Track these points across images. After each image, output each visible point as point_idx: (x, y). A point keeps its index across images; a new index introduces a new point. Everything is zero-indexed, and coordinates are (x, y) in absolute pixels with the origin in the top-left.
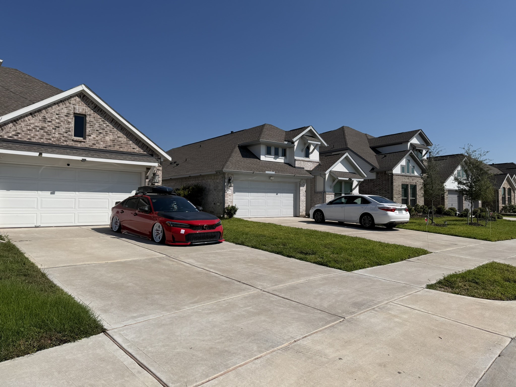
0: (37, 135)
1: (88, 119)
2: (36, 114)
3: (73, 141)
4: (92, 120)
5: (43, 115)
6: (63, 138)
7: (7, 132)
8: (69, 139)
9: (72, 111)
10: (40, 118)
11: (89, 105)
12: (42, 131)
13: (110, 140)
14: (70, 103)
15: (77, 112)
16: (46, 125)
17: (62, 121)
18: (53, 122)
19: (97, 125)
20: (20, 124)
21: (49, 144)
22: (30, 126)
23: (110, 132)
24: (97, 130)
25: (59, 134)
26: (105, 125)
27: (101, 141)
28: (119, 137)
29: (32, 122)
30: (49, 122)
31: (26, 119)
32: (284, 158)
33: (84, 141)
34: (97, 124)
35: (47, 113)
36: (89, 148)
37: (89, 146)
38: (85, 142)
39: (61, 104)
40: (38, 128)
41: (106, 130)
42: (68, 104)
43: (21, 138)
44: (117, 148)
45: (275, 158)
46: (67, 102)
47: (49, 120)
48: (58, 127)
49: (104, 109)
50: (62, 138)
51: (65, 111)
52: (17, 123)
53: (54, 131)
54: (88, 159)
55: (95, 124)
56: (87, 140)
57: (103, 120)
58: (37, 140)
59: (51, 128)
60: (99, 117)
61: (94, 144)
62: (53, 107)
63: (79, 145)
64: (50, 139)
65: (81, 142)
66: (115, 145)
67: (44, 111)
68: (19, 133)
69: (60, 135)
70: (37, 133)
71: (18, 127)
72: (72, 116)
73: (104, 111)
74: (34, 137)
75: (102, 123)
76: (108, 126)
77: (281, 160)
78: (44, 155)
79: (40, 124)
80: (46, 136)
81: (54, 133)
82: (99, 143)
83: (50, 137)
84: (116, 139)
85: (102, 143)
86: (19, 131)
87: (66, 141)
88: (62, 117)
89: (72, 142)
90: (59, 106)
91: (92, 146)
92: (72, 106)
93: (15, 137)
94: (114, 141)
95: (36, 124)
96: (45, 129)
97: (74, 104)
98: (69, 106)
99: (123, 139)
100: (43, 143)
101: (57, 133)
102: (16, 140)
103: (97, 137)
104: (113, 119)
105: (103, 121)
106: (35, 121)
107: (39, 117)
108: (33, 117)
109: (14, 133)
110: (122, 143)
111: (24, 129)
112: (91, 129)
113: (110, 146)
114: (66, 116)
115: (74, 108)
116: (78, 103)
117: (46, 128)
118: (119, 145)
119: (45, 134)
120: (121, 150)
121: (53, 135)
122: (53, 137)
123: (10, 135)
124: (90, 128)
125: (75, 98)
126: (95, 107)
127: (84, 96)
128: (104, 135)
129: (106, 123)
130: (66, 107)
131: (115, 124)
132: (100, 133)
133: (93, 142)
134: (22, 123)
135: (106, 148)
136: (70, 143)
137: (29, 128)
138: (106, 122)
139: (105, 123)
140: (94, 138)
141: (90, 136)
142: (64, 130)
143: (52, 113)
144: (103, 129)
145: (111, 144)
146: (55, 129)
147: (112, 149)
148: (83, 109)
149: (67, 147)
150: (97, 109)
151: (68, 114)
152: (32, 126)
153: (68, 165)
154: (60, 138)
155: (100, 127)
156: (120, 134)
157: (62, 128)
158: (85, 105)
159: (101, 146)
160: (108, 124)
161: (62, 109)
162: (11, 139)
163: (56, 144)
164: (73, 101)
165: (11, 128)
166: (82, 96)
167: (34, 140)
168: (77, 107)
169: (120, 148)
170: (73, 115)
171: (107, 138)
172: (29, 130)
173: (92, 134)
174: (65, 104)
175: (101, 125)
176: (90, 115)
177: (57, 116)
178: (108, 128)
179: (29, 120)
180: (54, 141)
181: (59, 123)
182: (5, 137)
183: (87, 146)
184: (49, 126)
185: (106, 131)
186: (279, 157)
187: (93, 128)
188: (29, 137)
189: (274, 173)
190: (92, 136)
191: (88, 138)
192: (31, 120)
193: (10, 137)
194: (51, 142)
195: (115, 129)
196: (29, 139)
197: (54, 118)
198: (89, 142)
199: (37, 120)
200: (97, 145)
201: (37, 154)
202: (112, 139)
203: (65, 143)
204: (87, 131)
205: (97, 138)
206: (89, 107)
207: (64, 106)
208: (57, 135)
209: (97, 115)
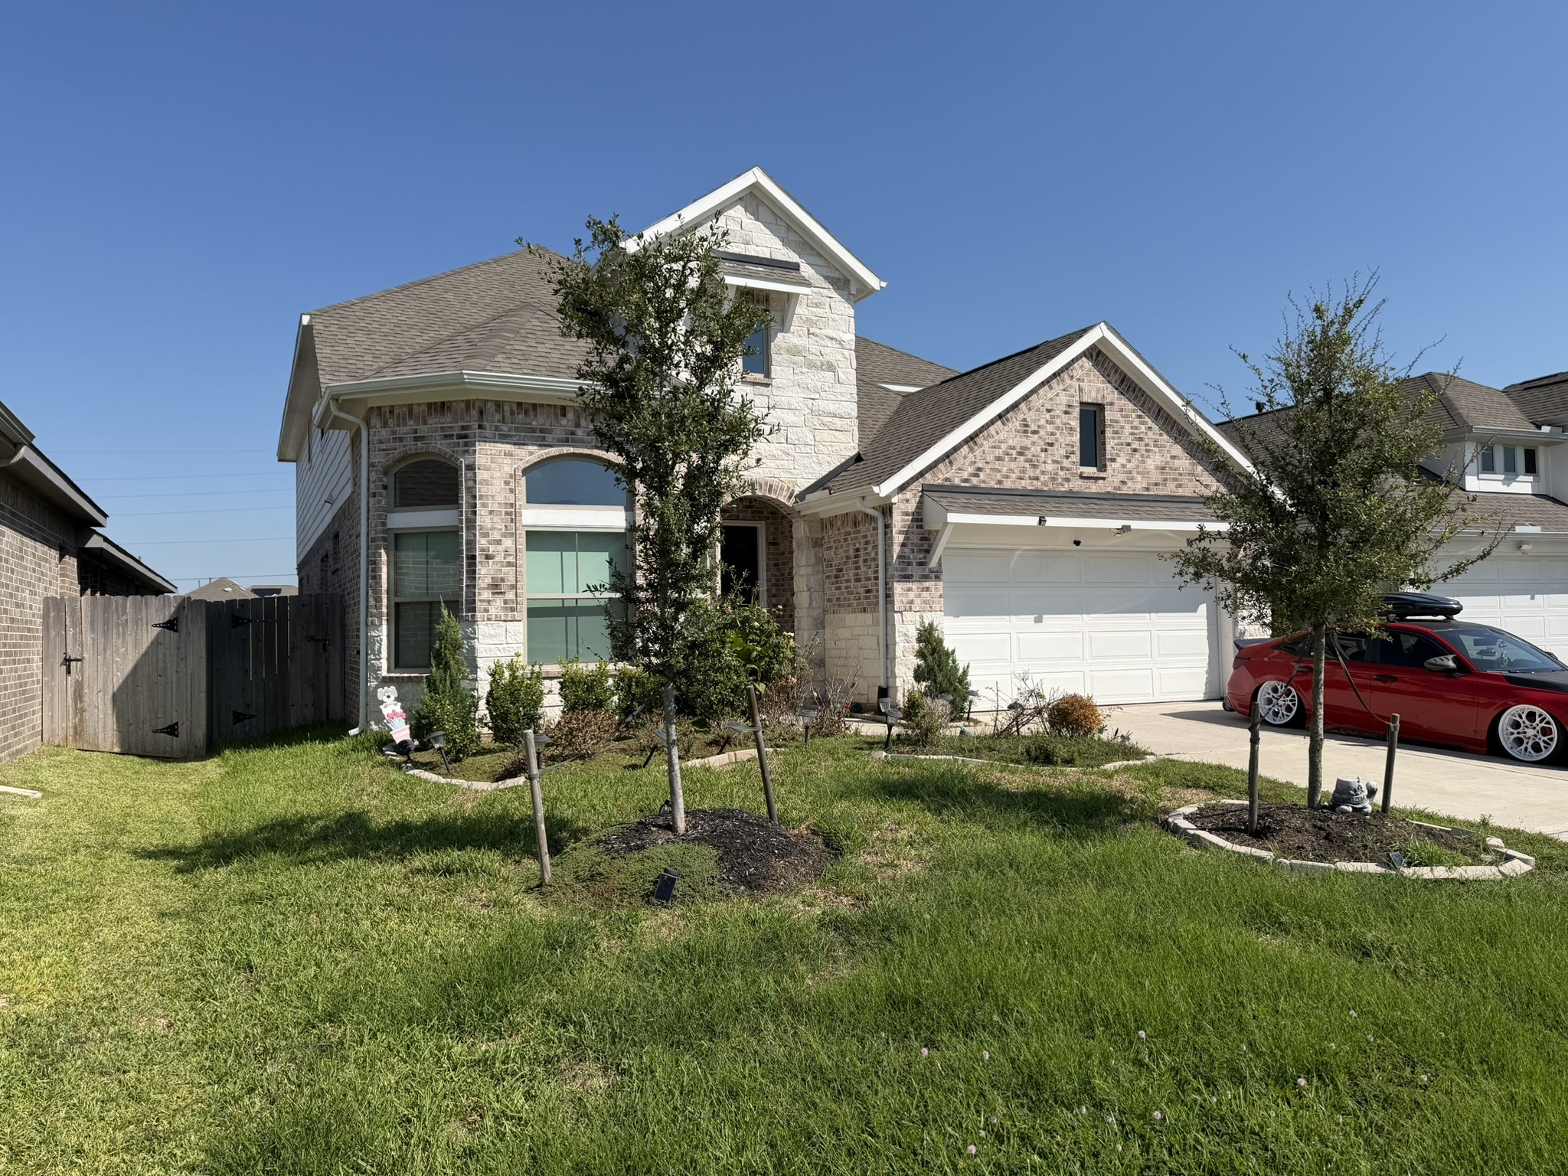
0: (1012, 471)
1: (1109, 415)
2: (1009, 415)
3: (1082, 477)
4: (1118, 416)
5: (1022, 416)
6: (1062, 473)
7: (960, 469)
8: (1073, 474)
9: (1077, 398)
10: (1017, 424)
11: (1109, 376)
12: (1022, 458)
13: (1157, 468)
14: (1072, 377)
15: (1086, 399)
16: (1027, 442)
17: (1058, 428)
18: (1042, 433)
19: (1127, 430)
20: (982, 445)
21: (1036, 490)
22: (1000, 448)
23: (1155, 446)
24: (1128, 444)
25: (1054, 462)
26: (1143, 428)
27: (1138, 473)
28: (1173, 457)
29: (1002, 436)
30: (1035, 432)
31: (992, 429)
32: (1530, 478)
33: (1102, 475)
34: (1128, 426)
35: (1030, 409)
36: (1114, 494)
37: (1114, 488)
38: (1104, 479)
39: (1054, 383)
40: (1014, 452)
41: (1146, 441)
42: (1068, 381)
43: (984, 482)
44: (1170, 489)
45: (1507, 482)
46: (1065, 375)
47: (1033, 427)
48: (1051, 445)
49: (1140, 385)
50: (1060, 472)
51: (1063, 399)
52: (975, 443)
53: (1043, 454)
54: (1135, 525)
55: (1123, 427)
56: (1109, 471)
57: (1140, 413)
58: (1014, 482)
59: (1039, 449)
60: (1131, 406)
61: (1123, 482)
62: (1041, 392)
63: (1094, 488)
64: (1037, 479)
65: (1097, 479)
66: (1165, 480)
67: (1023, 406)
68: (979, 469)
69: (1056, 466)
70: (1013, 465)
71: (978, 452)
72: (1076, 412)
73: (1140, 389)
74: (1007, 477)
75: (1136, 423)
76: (1150, 428)
77: (1523, 485)
78: (1051, 522)
79: (1017, 441)
80: (1031, 472)
81: (1045, 462)
82: (1132, 479)
83: (1038, 471)
84: (1167, 463)
85: (1139, 478)
86: (980, 465)
87: (1068, 480)
88: (1058, 417)
89: (1080, 482)
90: (1051, 388)
91: (1119, 488)
92: (1075, 384)
93: (975, 481)
94: (1164, 468)
95: (1011, 442)
96: (1027, 452)
97: (1079, 379)
98: (1070, 386)
99: (1184, 462)
100: (1025, 489)
101: (1049, 461)
102: (975, 487)
103: (1129, 461)
104: (1160, 410)
105: (1139, 417)
106: (1008, 435)
107: (1015, 422)
108: (1003, 424)
109: (971, 470)
110: (1180, 474)
111: (990, 458)
112: (1116, 441)
113: (1156, 484)
114: (1066, 413)
115: (1081, 390)
116: (1088, 375)
117: (1029, 449)
118: (1175, 480)
119: (1027, 465)
120: (1180, 492)
121: (1042, 467)
122: (1043, 473)
123: (965, 475)
124: (1114, 438)
125: (1080, 362)
126: (1122, 381)
127: (1099, 353)
128: (1142, 456)
129: (1146, 423)
130: (1064, 390)
131: (1164, 423)
132: (1135, 450)
133: (1121, 477)
134: (985, 442)
135: (1148, 489)
136: (1077, 485)
137: (999, 452)
138: (1147, 419)
139: (1142, 423)
140: (1123, 466)
141: (1113, 460)
142: (1063, 452)
143: (1038, 410)
144: (1141, 439)
145: (1155, 477)
146: (1046, 451)
147: (1161, 493)
148: (1098, 390)
149: (1071, 496)
150: (1128, 385)
151: (1069, 406)
152: (1004, 446)
153: (1077, 543)
154: (1056, 474)
155: (1133, 434)
156: (1177, 450)
157: (1057, 446)
158: (1101, 378)
159: (1137, 486)
160: (1150, 423)
161: (1057, 395)
162: (967, 485)
163: (1049, 491)
164: (1077, 371)
165: (965, 457)
166: (1097, 355)
167: (1008, 484)
168: (1085, 385)
169: (1179, 486)
170: (1078, 410)
171: (1153, 462)
172: (998, 459)
173: (1117, 454)
174: (1063, 381)
175: (1136, 428)
176: (1112, 404)
177: (1048, 416)
178: (1150, 434)
179: (997, 433)
180: (1045, 483)
181: (1052, 434)
182: (957, 481)
183: (1109, 489)
184: (1033, 443)
185: (1147, 445)
186: (1518, 476)
187: (1119, 438)
188: (999, 476)
189: (1537, 529)
190: (1118, 460)
191: (1110, 466)
192: (1000, 431)
193: (966, 481)
194: (1037, 485)
195: (1165, 437)
196: (1000, 482)
197: (1042, 422)
198: (1112, 479)
199: (1010, 431)
200: (1129, 484)
201: (1033, 521)
202: (1159, 464)
203: (1066, 487)
204: (1108, 448)
205: (1129, 465)
206: (1109, 382)
207: (1061, 387)
208: (1050, 467)
209: (1127, 402)
